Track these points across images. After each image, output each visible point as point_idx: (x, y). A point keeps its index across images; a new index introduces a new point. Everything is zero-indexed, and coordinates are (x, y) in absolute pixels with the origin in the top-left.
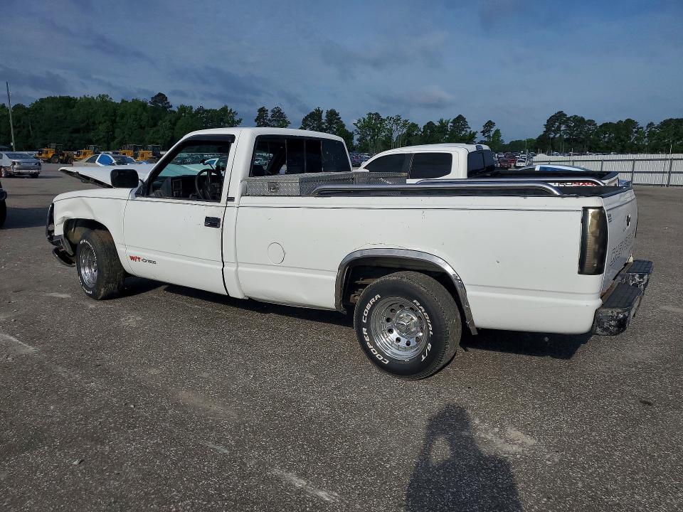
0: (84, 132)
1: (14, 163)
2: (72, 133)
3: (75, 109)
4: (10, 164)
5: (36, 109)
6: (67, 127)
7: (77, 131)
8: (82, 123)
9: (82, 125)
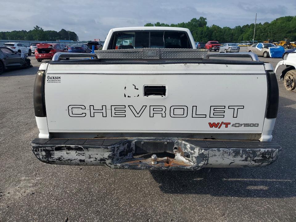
0: (293, 33)
1: (229, 48)
2: (287, 33)
3: (291, 22)
4: (228, 48)
5: (273, 24)
6: (285, 31)
7: (290, 32)
8: (293, 28)
9: (293, 29)
